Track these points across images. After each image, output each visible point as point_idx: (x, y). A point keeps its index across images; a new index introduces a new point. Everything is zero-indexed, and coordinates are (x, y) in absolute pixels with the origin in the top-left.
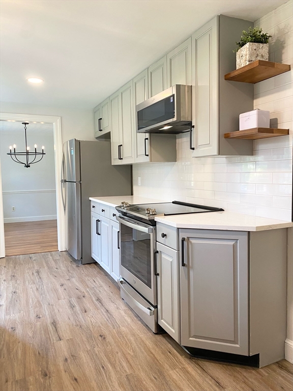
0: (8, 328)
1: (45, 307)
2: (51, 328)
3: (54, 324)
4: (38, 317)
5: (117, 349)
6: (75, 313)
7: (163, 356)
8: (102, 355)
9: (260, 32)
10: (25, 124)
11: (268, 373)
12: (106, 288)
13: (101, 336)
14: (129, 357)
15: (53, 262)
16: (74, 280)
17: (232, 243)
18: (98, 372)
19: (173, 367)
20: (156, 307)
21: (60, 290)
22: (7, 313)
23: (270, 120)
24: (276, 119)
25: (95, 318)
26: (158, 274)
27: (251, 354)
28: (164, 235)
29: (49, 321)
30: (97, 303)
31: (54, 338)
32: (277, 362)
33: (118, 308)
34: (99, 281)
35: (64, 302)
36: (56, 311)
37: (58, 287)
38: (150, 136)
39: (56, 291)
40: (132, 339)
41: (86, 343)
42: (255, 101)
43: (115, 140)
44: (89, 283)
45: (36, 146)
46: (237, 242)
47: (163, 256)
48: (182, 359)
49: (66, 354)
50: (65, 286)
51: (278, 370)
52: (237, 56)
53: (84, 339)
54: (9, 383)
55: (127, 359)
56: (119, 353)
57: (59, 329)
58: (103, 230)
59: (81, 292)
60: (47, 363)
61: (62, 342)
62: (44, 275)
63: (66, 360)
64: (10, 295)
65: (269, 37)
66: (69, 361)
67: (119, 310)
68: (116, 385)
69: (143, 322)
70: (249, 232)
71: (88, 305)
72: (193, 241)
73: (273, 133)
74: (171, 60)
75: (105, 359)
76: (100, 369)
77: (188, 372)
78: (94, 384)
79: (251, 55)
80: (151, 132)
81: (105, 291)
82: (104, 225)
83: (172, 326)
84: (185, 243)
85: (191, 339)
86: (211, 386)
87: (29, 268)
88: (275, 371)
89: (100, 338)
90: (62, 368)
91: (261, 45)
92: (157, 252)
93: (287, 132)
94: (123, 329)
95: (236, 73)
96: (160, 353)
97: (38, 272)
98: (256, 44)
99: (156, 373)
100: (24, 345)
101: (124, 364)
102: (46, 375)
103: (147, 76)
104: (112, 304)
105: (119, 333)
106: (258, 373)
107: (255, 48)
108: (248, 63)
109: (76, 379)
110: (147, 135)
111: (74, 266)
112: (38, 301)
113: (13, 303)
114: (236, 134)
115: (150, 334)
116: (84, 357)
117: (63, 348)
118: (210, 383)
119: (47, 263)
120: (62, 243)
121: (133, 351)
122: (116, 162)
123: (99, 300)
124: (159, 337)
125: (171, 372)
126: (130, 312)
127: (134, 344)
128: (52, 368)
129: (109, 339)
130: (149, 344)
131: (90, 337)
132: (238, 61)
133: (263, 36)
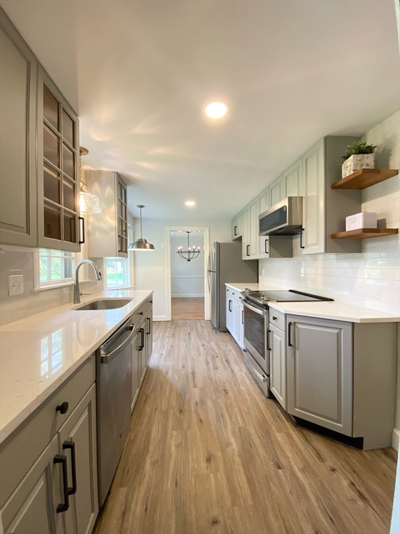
0: (164, 371)
1: (189, 360)
2: (190, 376)
3: (193, 374)
4: (183, 367)
5: (235, 404)
6: (208, 369)
7: (272, 419)
8: (223, 406)
9: (365, 144)
10: (188, 232)
11: (371, 457)
12: (234, 352)
13: (225, 390)
14: (243, 413)
15: (200, 328)
16: (212, 342)
17: (336, 331)
18: (218, 420)
19: (279, 430)
20: (268, 376)
21: (202, 349)
22: (165, 360)
23: (378, 221)
24: (384, 220)
25: (222, 375)
26: (270, 349)
27: (354, 436)
28: (274, 318)
29: (190, 371)
30: (225, 363)
31: (192, 385)
32: (383, 449)
33: (241, 370)
34: (230, 346)
35: (202, 359)
36: (196, 364)
37: (200, 346)
38: (270, 238)
39: (199, 349)
40: (248, 398)
41: (213, 393)
42: (363, 205)
43: (245, 242)
44: (222, 346)
45: (194, 247)
46: (341, 331)
47: (274, 335)
48: (288, 424)
49: (198, 399)
50: (205, 347)
51: (383, 456)
52: (343, 168)
53: (212, 389)
54: (157, 412)
55: (241, 414)
56: (236, 408)
57: (196, 379)
58: (233, 308)
59: (215, 352)
60: (184, 403)
61: (196, 389)
62: (192, 337)
63: (197, 403)
64: (169, 348)
65: (375, 147)
66: (199, 404)
67: (241, 372)
68: (230, 433)
69: (259, 386)
70: (353, 323)
71: (219, 364)
72: (299, 326)
73: (379, 232)
74: (286, 178)
75: (225, 410)
76: (220, 417)
77: (292, 438)
78: (213, 427)
79: (355, 165)
80: (270, 234)
81: (233, 355)
82: (234, 304)
83: (281, 394)
84: (292, 327)
85: (296, 409)
86: (311, 455)
87: (184, 330)
88: (379, 457)
89: (223, 392)
90: (193, 409)
91: (366, 155)
92: (270, 331)
93: (396, 231)
94: (242, 388)
95: (342, 182)
96: (270, 415)
97: (189, 334)
98: (361, 155)
99: (263, 431)
100: (171, 386)
101: (239, 418)
102: (181, 412)
103: (268, 192)
104: (237, 366)
105: (239, 391)
106: (361, 454)
107: (359, 159)
108: (352, 172)
109: (201, 421)
110: (268, 237)
111: (214, 332)
112: (186, 355)
113: (170, 353)
114: (342, 234)
115: (263, 397)
116: (210, 404)
117: (196, 394)
118: (312, 453)
119: (196, 327)
120: (208, 314)
121: (248, 409)
122: (245, 258)
123: (227, 361)
124: (271, 402)
125: (277, 434)
126: (250, 376)
127: (249, 403)
128: (186, 407)
129: (231, 394)
130: (262, 406)
131: (216, 389)
132: (343, 172)
133: (368, 147)
